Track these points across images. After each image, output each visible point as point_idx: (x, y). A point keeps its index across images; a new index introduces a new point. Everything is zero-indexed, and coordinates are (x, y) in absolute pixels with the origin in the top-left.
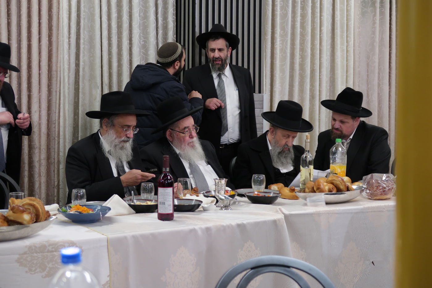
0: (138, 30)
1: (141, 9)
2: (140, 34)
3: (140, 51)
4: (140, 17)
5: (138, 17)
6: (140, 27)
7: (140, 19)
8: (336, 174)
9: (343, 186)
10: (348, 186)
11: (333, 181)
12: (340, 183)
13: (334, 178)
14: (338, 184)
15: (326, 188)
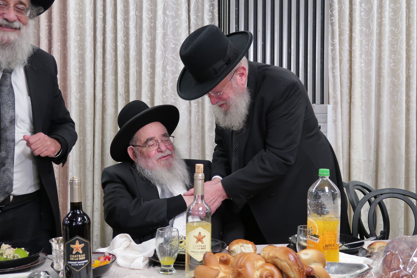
8: (315, 236)
9: (295, 273)
10: (312, 271)
11: (276, 260)
12: (289, 265)
13: (278, 254)
14: (285, 268)
15: (257, 275)
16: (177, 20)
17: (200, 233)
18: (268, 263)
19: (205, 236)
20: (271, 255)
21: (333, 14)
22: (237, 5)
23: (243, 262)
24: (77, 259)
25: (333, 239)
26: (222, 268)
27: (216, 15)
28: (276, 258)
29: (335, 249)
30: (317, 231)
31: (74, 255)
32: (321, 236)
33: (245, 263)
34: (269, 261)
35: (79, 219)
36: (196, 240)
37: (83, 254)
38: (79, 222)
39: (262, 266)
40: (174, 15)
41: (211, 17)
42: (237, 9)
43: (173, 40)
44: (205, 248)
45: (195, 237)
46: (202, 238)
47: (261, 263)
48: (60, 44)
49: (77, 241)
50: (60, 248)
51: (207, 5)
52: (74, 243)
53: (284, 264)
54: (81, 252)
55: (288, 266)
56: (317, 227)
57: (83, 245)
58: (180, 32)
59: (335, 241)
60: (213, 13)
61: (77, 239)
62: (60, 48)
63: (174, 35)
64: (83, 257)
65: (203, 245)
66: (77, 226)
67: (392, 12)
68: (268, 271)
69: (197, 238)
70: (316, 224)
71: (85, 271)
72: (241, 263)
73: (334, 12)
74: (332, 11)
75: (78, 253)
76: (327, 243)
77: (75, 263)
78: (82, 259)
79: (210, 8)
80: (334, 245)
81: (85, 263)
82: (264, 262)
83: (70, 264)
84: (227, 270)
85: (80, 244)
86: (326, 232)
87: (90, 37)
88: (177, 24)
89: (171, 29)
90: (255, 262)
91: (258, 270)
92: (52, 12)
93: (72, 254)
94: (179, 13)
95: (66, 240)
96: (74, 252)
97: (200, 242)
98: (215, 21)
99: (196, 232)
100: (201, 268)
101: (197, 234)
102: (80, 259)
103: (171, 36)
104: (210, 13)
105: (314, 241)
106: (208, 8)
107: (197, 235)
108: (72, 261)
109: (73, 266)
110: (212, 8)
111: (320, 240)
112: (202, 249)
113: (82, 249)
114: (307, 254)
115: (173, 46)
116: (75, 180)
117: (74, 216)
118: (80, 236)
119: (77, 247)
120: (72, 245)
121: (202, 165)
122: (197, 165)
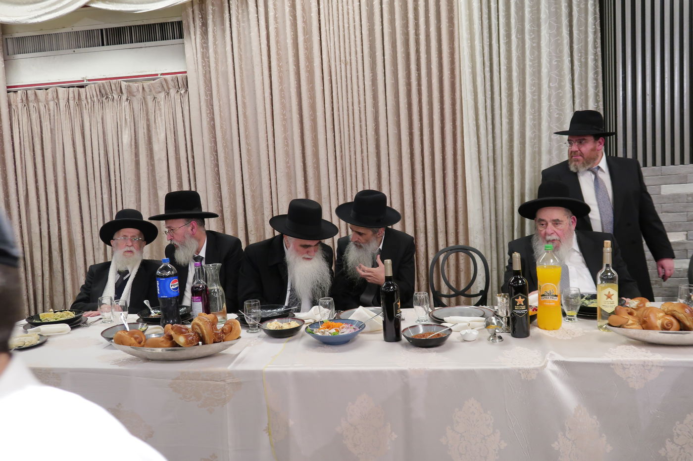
9: (691, 322)
13: (676, 309)
14: (682, 318)
15: (659, 323)
16: (560, 91)
17: (609, 292)
19: (613, 295)
20: (670, 309)
23: (647, 314)
24: (520, 309)
26: (630, 317)
27: (601, 82)
28: (675, 311)
33: (649, 314)
34: (668, 313)
35: (520, 282)
39: (662, 317)
40: (557, 86)
43: (556, 110)
44: (614, 303)
45: (605, 295)
46: (611, 296)
47: (661, 314)
49: (520, 297)
52: (518, 298)
53: (681, 316)
54: (523, 304)
55: (684, 317)
57: (524, 299)
58: (563, 102)
60: (596, 80)
61: (520, 295)
63: (557, 105)
64: (524, 307)
65: (612, 301)
66: (519, 286)
68: (667, 320)
69: (607, 296)
71: (525, 318)
72: (646, 314)
75: (520, 305)
77: (518, 311)
81: (525, 311)
82: (665, 314)
83: (515, 312)
84: (634, 319)
88: (561, 95)
89: (555, 100)
90: (657, 314)
91: (659, 319)
93: (517, 306)
94: (563, 84)
95: (510, 296)
96: (518, 304)
97: (609, 299)
100: (613, 317)
101: (607, 293)
102: (522, 309)
103: (554, 107)
109: (517, 314)
112: (611, 304)
113: (524, 302)
115: (558, 116)
116: (517, 255)
117: (516, 280)
118: (522, 293)
119: (520, 300)
120: (516, 300)
121: (610, 241)
122: (605, 241)
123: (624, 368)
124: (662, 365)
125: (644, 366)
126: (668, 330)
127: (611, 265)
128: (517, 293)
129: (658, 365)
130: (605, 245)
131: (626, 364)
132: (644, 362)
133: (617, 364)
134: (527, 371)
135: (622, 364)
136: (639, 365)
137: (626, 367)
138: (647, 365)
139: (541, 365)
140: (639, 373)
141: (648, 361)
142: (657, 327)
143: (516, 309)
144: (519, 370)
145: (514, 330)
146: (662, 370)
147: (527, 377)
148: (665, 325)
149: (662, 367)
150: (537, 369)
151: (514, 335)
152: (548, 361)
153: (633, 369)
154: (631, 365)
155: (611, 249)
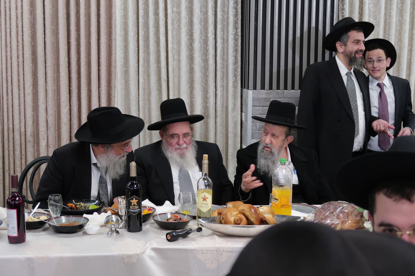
0: (199, 25)
1: (202, 4)
2: (201, 29)
3: (201, 47)
4: (201, 12)
5: (199, 13)
6: (201, 23)
7: (201, 15)
8: (276, 199)
9: (254, 219)
10: (264, 218)
11: (244, 211)
12: (250, 214)
14: (248, 215)
15: (232, 219)
17: (205, 196)
18: (241, 213)
19: (208, 198)
21: (344, 8)
22: (257, 5)
24: (134, 208)
25: (286, 201)
27: (240, 11)
28: (244, 210)
29: (288, 207)
30: (277, 196)
31: (133, 206)
32: (279, 200)
33: (226, 213)
34: (241, 212)
35: (135, 186)
36: (202, 199)
37: (137, 205)
38: (135, 188)
39: (236, 215)
41: (235, 13)
42: (256, 9)
44: (208, 205)
45: (202, 198)
46: (206, 199)
47: (236, 213)
48: (106, 37)
49: (134, 198)
50: (123, 202)
51: (232, 3)
52: (132, 199)
53: (248, 214)
54: (136, 204)
56: (277, 194)
57: (138, 201)
59: (288, 202)
60: (236, 9)
61: (134, 197)
62: (106, 40)
64: (137, 207)
65: (206, 202)
66: (134, 190)
67: (400, 3)
68: (239, 217)
69: (203, 199)
70: (276, 192)
73: (345, 6)
74: (343, 5)
75: (134, 205)
76: (283, 204)
77: (133, 210)
78: (137, 208)
79: (234, 5)
80: (287, 205)
81: (138, 211)
82: (239, 213)
83: (130, 211)
85: (136, 200)
86: (282, 197)
87: (133, 32)
90: (233, 212)
91: (233, 217)
92: (100, 10)
93: (131, 206)
95: (127, 198)
96: (132, 205)
97: (205, 201)
98: (238, 16)
99: (202, 195)
102: (136, 208)
104: (234, 10)
105: (275, 202)
106: (233, 5)
107: (203, 197)
108: (131, 209)
109: (132, 212)
110: (235, 5)
111: (278, 202)
112: (206, 205)
113: (137, 203)
114: (263, 209)
116: (133, 164)
117: (133, 184)
118: (136, 195)
119: (134, 201)
120: (131, 201)
121: (207, 155)
122: (204, 155)
123: (203, 253)
124: (230, 250)
125: (217, 251)
126: (239, 224)
127: (208, 174)
128: (133, 195)
129: (227, 250)
130: (204, 158)
131: (204, 250)
132: (218, 248)
133: (198, 250)
134: (130, 256)
135: (202, 250)
136: (214, 250)
137: (204, 252)
138: (219, 250)
139: (141, 252)
140: (213, 257)
141: (221, 248)
142: (231, 222)
143: (131, 208)
144: (124, 255)
145: (129, 226)
146: (230, 254)
147: (129, 261)
148: (236, 221)
149: (230, 252)
150: (137, 255)
151: (130, 230)
152: (147, 248)
153: (209, 253)
154: (208, 251)
155: (208, 161)
